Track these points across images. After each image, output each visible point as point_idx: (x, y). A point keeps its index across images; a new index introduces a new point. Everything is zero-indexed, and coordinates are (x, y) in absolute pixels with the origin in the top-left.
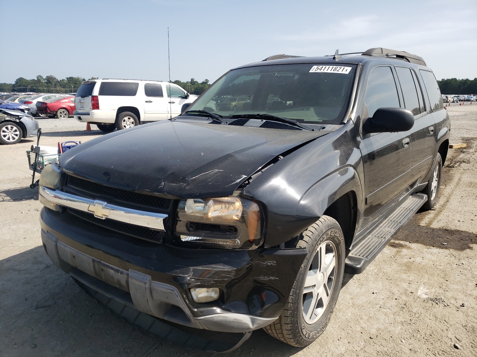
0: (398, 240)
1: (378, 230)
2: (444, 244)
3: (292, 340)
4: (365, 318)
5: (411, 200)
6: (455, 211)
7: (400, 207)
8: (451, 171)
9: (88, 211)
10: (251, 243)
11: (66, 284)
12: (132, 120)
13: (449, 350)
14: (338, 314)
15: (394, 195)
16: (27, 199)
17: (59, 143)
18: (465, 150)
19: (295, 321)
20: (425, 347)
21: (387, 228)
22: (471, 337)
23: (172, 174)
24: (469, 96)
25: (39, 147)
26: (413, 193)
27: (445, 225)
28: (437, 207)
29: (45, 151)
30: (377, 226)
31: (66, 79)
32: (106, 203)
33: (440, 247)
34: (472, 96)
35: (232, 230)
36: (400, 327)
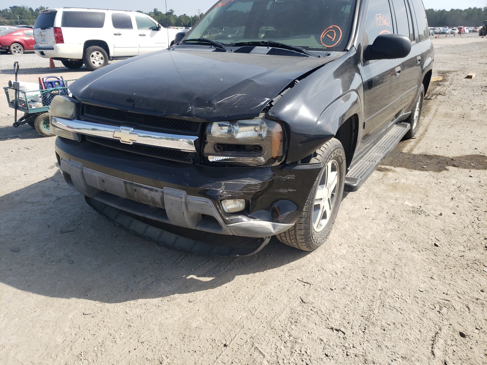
0: (384, 165)
1: (369, 155)
2: (424, 167)
3: (304, 243)
4: (361, 228)
5: (396, 128)
6: (433, 139)
7: (386, 135)
8: (428, 103)
9: (114, 137)
10: (274, 159)
11: (82, 213)
12: (101, 55)
13: (431, 248)
14: (337, 225)
15: (380, 126)
16: (12, 138)
17: (39, 78)
18: (440, 83)
19: (308, 227)
20: (411, 246)
21: (376, 154)
22: (448, 238)
23: (197, 99)
24: (445, 28)
25: (19, 83)
26: (397, 122)
27: (424, 151)
28: (417, 136)
29: (24, 87)
30: (367, 152)
31: (9, 9)
32: (132, 129)
33: (420, 170)
34: (447, 29)
35: (257, 149)
36: (390, 233)
